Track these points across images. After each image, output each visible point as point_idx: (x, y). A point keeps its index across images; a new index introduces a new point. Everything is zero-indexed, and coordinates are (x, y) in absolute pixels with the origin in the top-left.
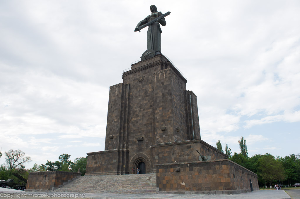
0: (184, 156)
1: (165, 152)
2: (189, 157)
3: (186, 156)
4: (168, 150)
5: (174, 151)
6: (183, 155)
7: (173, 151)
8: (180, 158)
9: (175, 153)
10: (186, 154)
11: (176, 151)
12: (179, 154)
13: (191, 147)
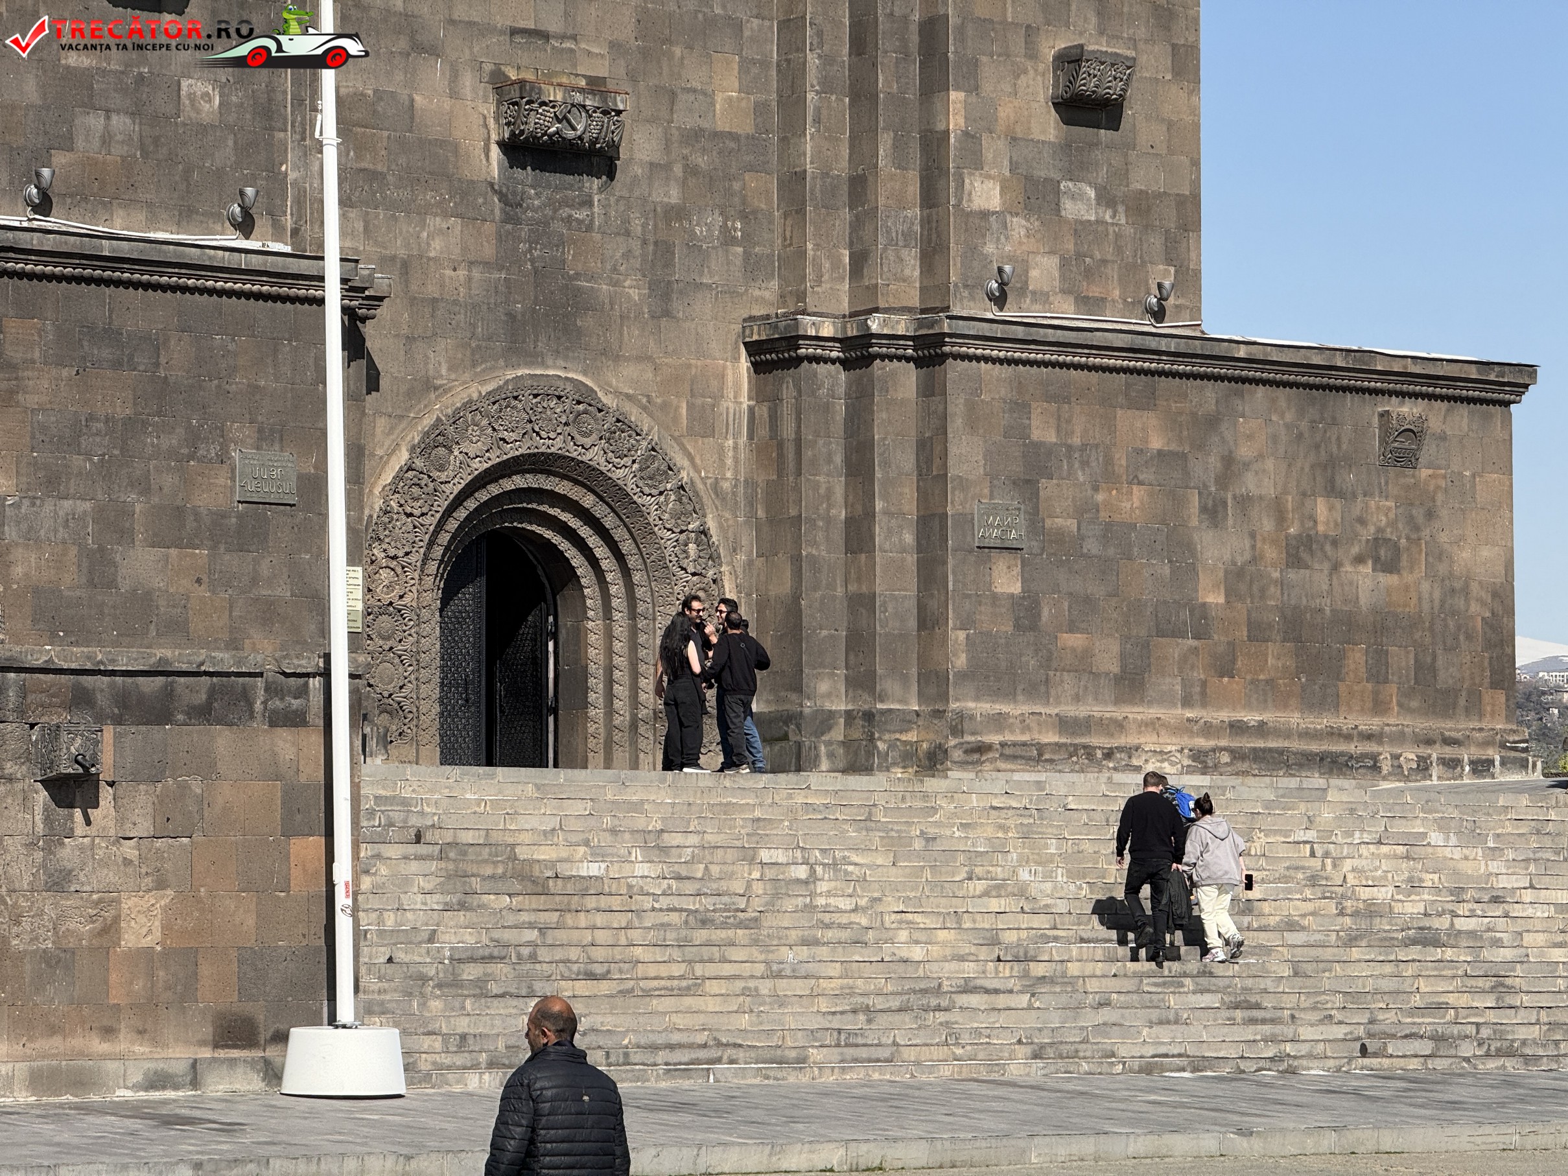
0: (1336, 567)
1: (1121, 460)
2: (1392, 580)
3: (1359, 560)
4: (1156, 443)
5: (1229, 460)
6: (1335, 543)
7: (1214, 462)
8: (1292, 575)
9: (1244, 502)
10: (1368, 533)
11: (1247, 465)
12: (1281, 519)
13: (1428, 451)
